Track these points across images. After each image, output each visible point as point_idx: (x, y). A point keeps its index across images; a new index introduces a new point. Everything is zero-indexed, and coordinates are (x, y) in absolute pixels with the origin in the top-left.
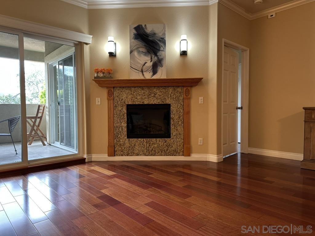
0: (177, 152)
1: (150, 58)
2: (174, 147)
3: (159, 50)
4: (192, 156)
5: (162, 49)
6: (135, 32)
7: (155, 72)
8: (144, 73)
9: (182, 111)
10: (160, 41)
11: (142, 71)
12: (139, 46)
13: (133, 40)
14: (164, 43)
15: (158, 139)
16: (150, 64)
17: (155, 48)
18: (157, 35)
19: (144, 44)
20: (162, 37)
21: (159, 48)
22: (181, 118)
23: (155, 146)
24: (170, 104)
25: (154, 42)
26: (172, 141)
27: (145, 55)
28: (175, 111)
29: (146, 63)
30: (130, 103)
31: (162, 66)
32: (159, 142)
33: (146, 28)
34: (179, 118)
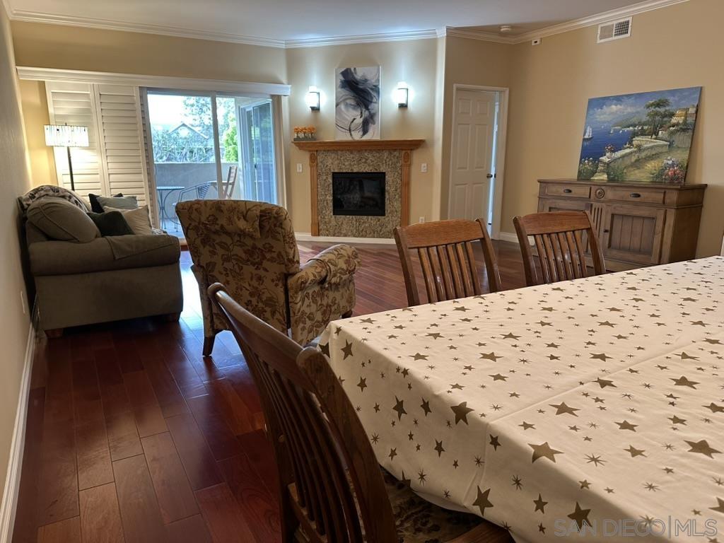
1: (359, 113)
3: (371, 102)
5: (374, 100)
6: (342, 78)
7: (365, 132)
8: (353, 133)
9: (399, 181)
10: (372, 89)
11: (350, 130)
12: (346, 97)
13: (339, 90)
14: (378, 92)
15: (370, 217)
16: (359, 120)
17: (365, 99)
18: (368, 82)
19: (352, 94)
20: (375, 84)
21: (372, 98)
22: (399, 190)
23: (367, 225)
24: (385, 173)
25: (365, 92)
26: (387, 219)
27: (354, 109)
28: (391, 181)
29: (354, 119)
30: (336, 171)
31: (374, 124)
32: (370, 221)
33: (356, 73)
34: (396, 190)
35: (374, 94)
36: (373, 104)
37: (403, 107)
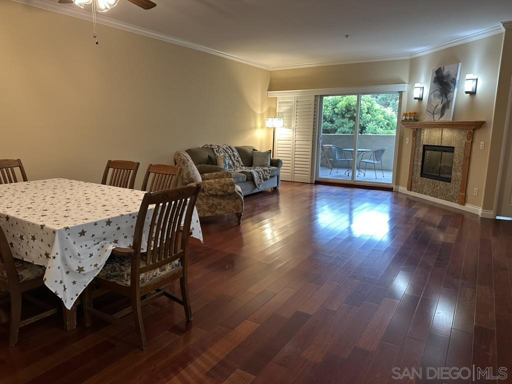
0: (454, 198)
1: (441, 101)
2: (452, 193)
3: (450, 92)
4: (467, 206)
5: (452, 90)
6: (435, 75)
7: (442, 115)
8: (435, 116)
9: (463, 155)
10: (451, 82)
11: (433, 114)
12: (435, 89)
13: (432, 84)
14: (455, 83)
15: (441, 182)
16: (440, 106)
17: (446, 89)
18: (451, 76)
19: (440, 87)
20: (454, 77)
21: (450, 89)
22: (462, 163)
23: (438, 188)
24: (454, 148)
25: (447, 84)
26: (451, 186)
27: (438, 98)
28: (457, 155)
29: (438, 105)
30: (426, 144)
31: (448, 108)
32: (441, 184)
33: (444, 70)
34: (460, 163)
35: (452, 85)
36: (450, 93)
37: (473, 93)
